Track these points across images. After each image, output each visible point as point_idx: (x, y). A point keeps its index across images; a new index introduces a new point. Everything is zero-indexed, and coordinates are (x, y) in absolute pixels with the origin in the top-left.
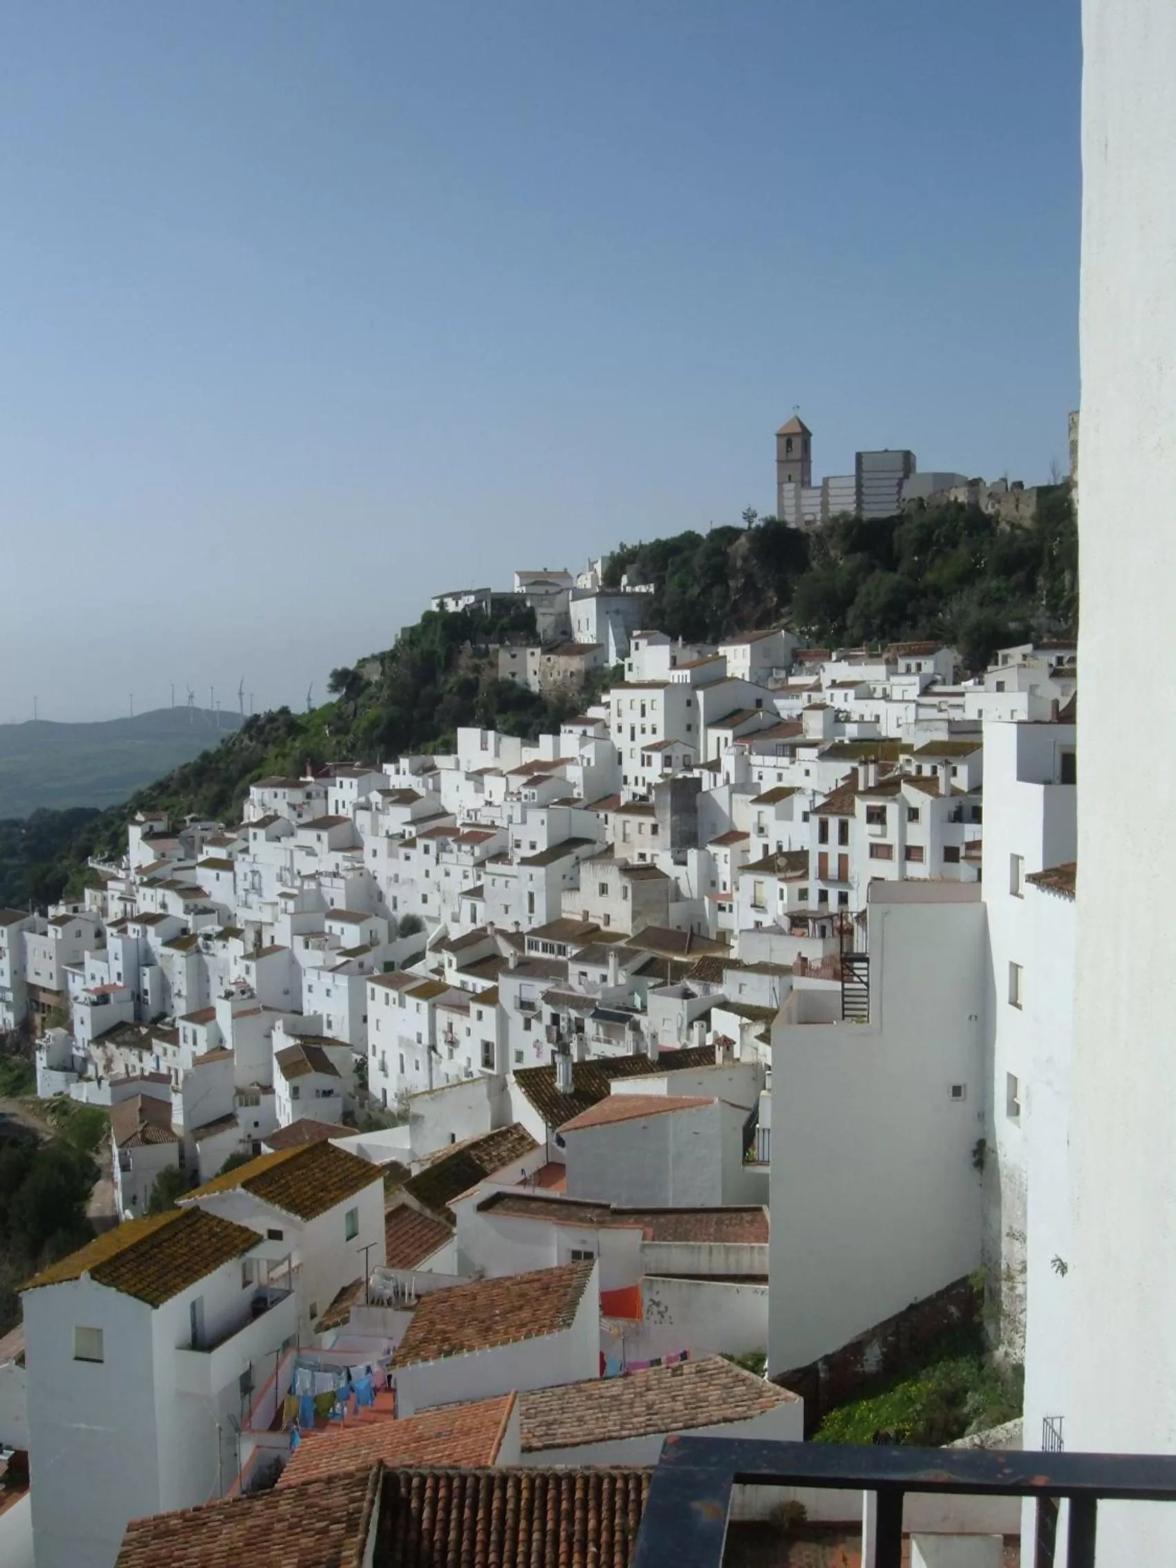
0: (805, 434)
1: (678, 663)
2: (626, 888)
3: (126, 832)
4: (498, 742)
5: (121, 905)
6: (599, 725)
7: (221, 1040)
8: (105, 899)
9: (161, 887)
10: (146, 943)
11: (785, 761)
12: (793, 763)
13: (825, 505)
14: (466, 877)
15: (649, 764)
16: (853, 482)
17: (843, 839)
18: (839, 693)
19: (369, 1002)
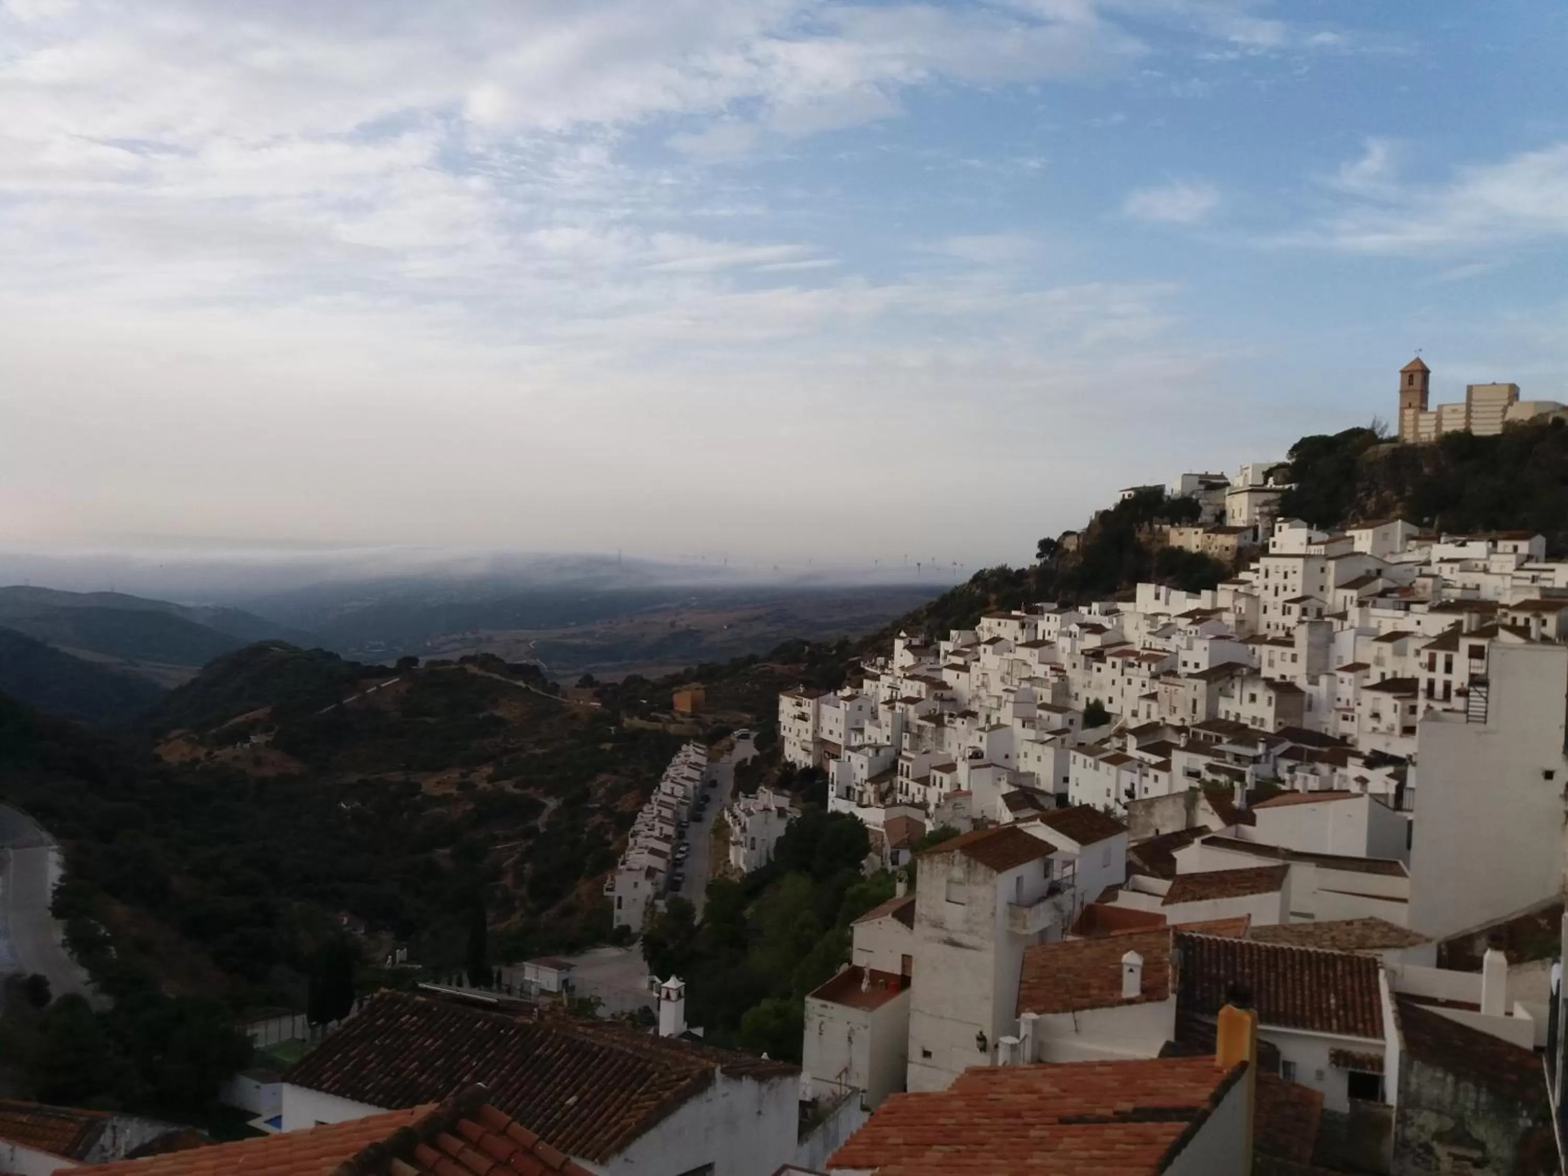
0: (1425, 372)
1: (1313, 541)
2: (1270, 698)
3: (893, 645)
4: (1168, 595)
5: (889, 690)
6: (1248, 585)
7: (959, 786)
8: (877, 687)
9: (918, 680)
10: (907, 717)
11: (1401, 613)
12: (1407, 615)
13: (1439, 425)
14: (1144, 685)
15: (1289, 613)
16: (1463, 408)
17: (1448, 668)
18: (1446, 567)
19: (1071, 766)
